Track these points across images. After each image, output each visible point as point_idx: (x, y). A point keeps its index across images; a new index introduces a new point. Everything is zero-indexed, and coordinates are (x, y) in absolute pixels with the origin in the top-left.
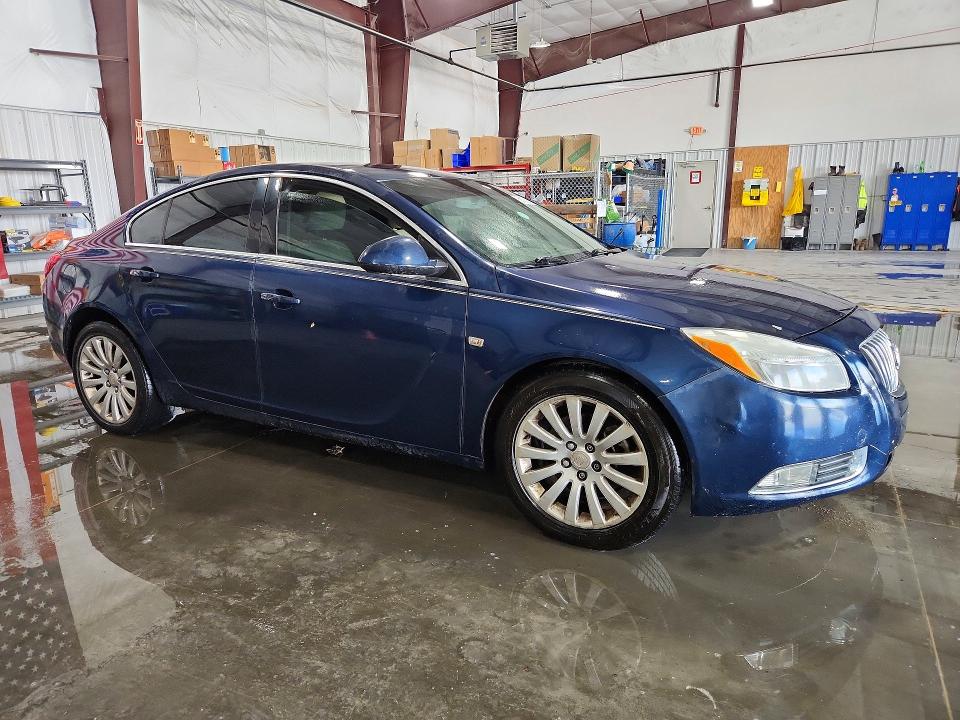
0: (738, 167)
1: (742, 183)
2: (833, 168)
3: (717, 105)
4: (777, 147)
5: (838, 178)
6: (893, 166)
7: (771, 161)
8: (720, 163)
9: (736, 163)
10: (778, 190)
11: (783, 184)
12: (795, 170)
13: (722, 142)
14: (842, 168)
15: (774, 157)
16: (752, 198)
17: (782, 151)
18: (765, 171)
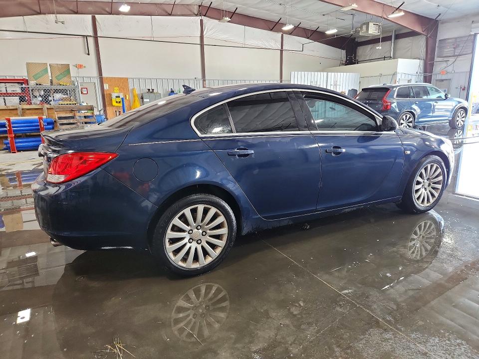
0: (106, 86)
1: (110, 95)
2: (149, 90)
3: (89, 54)
4: (123, 78)
5: (152, 94)
6: (170, 90)
7: (121, 84)
8: (96, 84)
9: (105, 85)
10: (127, 98)
11: (129, 96)
12: (133, 89)
13: (95, 73)
14: (153, 90)
15: (122, 83)
16: (117, 102)
17: (126, 80)
18: (120, 90)
